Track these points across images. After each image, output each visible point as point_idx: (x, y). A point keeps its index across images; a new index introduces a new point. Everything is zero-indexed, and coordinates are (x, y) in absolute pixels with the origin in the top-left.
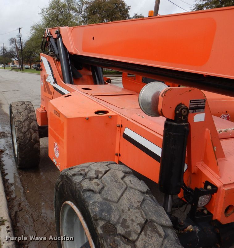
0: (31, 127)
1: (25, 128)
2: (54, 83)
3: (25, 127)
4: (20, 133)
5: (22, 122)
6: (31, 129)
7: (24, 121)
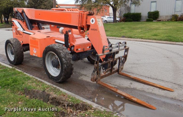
2: (23, 30)
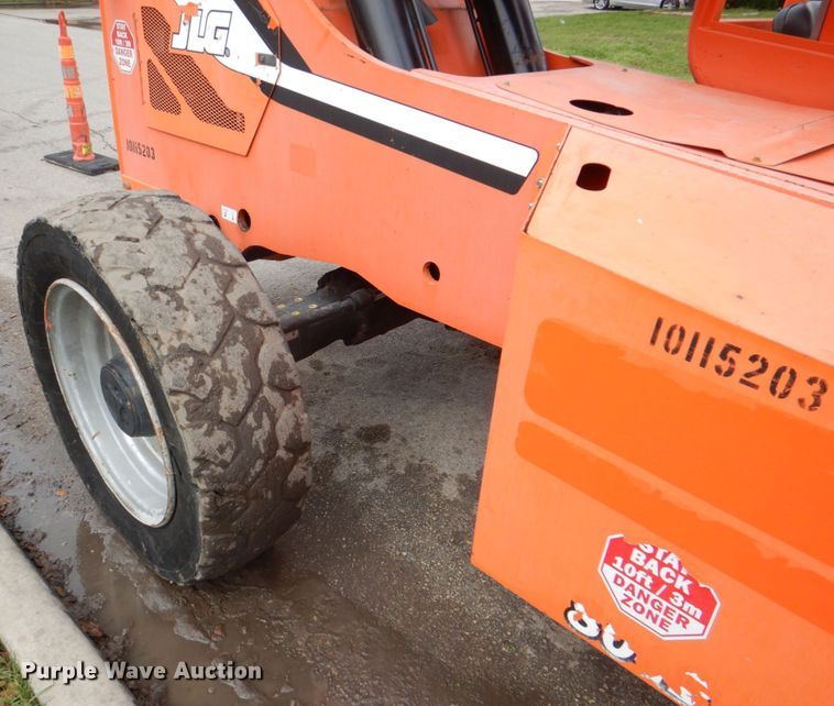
0: (265, 375)
1: (234, 392)
3: (232, 383)
4: (209, 433)
5: (203, 353)
6: (267, 392)
7: (218, 347)
